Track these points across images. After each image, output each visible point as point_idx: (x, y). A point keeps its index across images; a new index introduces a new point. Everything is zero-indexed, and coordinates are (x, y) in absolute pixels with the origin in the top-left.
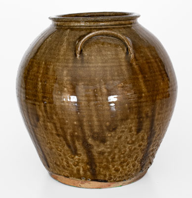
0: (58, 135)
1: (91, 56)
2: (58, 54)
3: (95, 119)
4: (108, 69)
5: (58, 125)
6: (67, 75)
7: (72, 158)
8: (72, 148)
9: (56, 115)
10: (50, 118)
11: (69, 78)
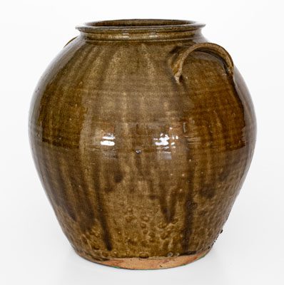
0: (152, 197)
1: (194, 79)
2: (147, 81)
3: (209, 166)
4: (216, 95)
5: (157, 182)
6: (170, 109)
7: (164, 227)
8: (169, 213)
9: (156, 168)
10: (144, 174)
11: (174, 112)
